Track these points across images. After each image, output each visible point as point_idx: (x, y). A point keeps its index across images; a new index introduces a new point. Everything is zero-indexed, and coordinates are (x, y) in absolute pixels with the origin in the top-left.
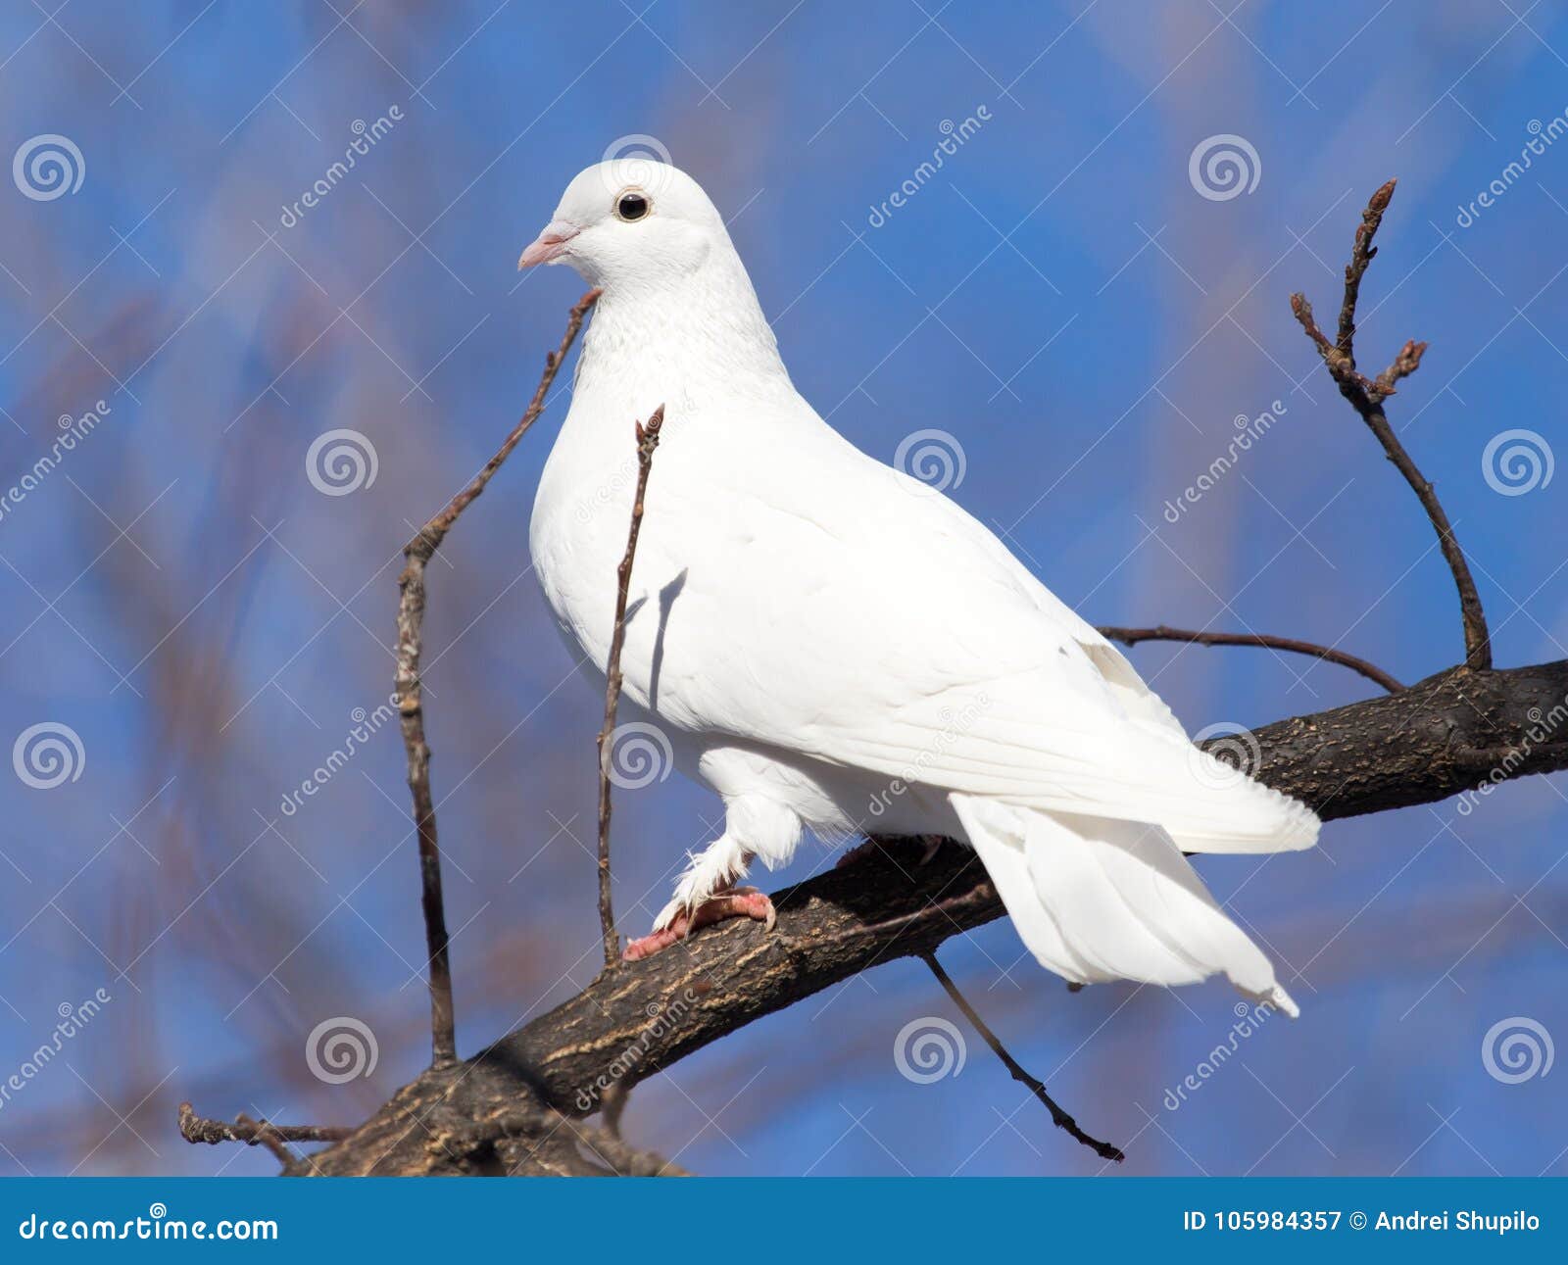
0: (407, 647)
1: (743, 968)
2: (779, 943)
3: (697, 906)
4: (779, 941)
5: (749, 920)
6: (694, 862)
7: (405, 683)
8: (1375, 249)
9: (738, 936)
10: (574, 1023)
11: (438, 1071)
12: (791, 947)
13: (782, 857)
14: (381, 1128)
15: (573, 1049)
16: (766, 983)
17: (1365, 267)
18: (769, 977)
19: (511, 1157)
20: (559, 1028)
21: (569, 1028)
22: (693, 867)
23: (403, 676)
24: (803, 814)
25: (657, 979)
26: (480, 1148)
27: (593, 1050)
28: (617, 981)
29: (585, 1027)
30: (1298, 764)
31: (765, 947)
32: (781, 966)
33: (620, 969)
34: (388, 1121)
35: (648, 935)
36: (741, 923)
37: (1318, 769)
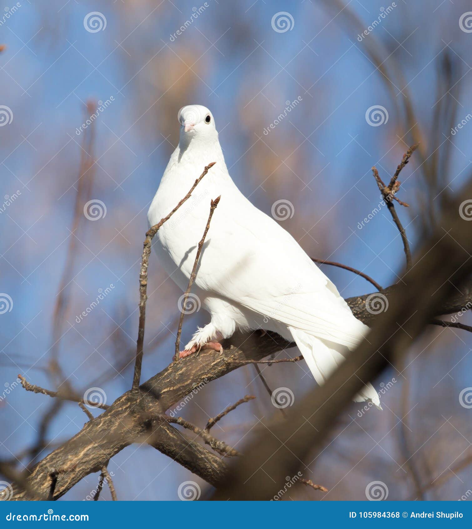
0: (145, 265)
1: (213, 366)
2: (223, 360)
3: (201, 346)
4: (223, 359)
5: (214, 351)
6: (200, 330)
7: (143, 276)
8: (408, 162)
9: (212, 356)
10: (168, 380)
11: (134, 393)
12: (227, 361)
13: (229, 335)
14: (119, 411)
15: (168, 389)
16: (218, 371)
17: (404, 166)
18: (220, 370)
19: (154, 424)
20: (164, 382)
21: (167, 382)
22: (199, 332)
23: (143, 274)
24: (238, 322)
25: (190, 368)
26: (148, 421)
27: (173, 390)
28: (179, 368)
29: (171, 382)
30: (360, 313)
31: (219, 360)
32: (223, 366)
33: (180, 363)
34: (121, 409)
35: (183, 350)
36: (212, 351)
37: (365, 315)
